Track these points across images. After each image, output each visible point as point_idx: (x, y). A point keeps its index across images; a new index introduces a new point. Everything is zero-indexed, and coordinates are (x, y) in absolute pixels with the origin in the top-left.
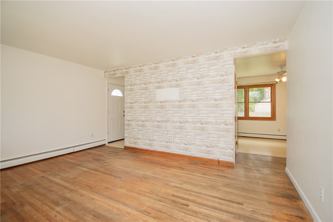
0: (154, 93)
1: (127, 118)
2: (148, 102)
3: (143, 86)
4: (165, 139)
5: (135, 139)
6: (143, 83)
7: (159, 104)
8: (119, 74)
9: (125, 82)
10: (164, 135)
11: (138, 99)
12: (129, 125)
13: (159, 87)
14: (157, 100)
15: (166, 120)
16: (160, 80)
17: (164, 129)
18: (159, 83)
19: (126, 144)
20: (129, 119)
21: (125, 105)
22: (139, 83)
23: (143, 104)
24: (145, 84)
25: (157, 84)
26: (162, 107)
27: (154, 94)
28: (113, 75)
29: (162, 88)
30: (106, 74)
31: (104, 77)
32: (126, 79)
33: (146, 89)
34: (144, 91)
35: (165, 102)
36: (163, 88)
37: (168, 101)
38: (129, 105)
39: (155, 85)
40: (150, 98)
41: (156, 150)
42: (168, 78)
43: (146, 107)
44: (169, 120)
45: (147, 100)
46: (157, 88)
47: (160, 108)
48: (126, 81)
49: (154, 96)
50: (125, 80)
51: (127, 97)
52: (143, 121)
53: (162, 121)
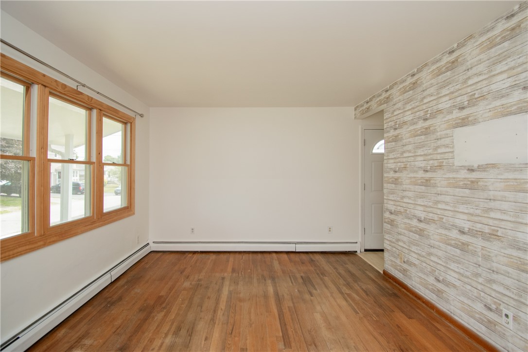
0: (447, 141)
1: (388, 206)
2: (433, 169)
3: (421, 124)
4: (482, 294)
5: (404, 262)
6: (419, 118)
7: (464, 174)
8: (375, 107)
9: (385, 122)
10: (480, 280)
11: (409, 160)
12: (392, 223)
13: (464, 123)
14: (457, 163)
15: (487, 230)
16: (465, 98)
17: (480, 259)
18: (463, 108)
19: (387, 265)
20: (393, 208)
21: (385, 175)
22: (411, 119)
23: (421, 174)
24: (425, 120)
25: (456, 114)
26: (473, 185)
27: (447, 146)
28: (366, 112)
29: (474, 124)
30: (357, 111)
31: (355, 118)
32: (386, 116)
33: (426, 132)
34: (423, 137)
35: (482, 168)
36: (475, 122)
37: (494, 166)
38: (392, 174)
39: (450, 117)
40: (439, 157)
41: (452, 315)
42: (493, 87)
43: (427, 183)
44: (499, 234)
45: (431, 162)
46: (457, 126)
47: (465, 187)
48: (387, 119)
49: (448, 150)
50: (385, 118)
51: (388, 156)
52: (420, 221)
53: (472, 233)
